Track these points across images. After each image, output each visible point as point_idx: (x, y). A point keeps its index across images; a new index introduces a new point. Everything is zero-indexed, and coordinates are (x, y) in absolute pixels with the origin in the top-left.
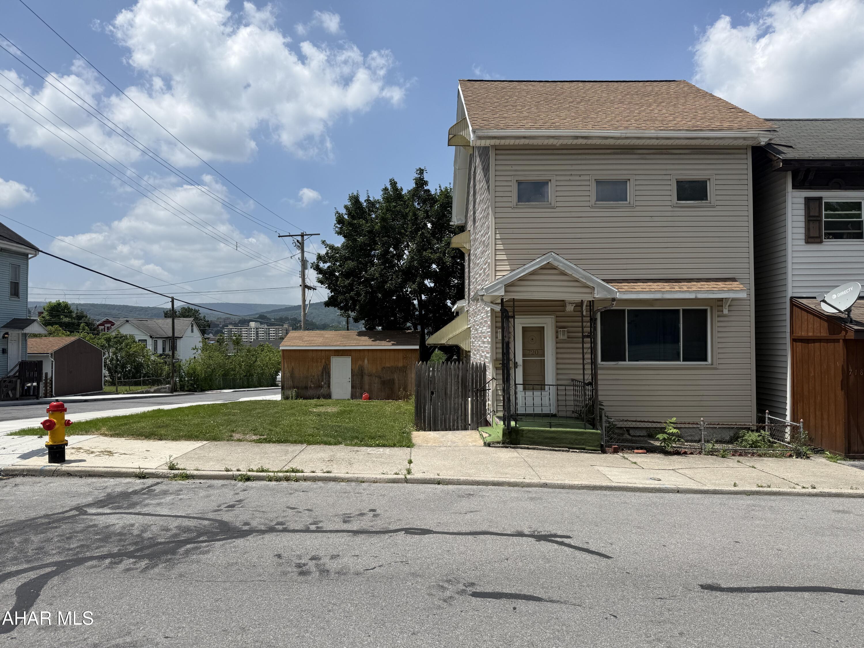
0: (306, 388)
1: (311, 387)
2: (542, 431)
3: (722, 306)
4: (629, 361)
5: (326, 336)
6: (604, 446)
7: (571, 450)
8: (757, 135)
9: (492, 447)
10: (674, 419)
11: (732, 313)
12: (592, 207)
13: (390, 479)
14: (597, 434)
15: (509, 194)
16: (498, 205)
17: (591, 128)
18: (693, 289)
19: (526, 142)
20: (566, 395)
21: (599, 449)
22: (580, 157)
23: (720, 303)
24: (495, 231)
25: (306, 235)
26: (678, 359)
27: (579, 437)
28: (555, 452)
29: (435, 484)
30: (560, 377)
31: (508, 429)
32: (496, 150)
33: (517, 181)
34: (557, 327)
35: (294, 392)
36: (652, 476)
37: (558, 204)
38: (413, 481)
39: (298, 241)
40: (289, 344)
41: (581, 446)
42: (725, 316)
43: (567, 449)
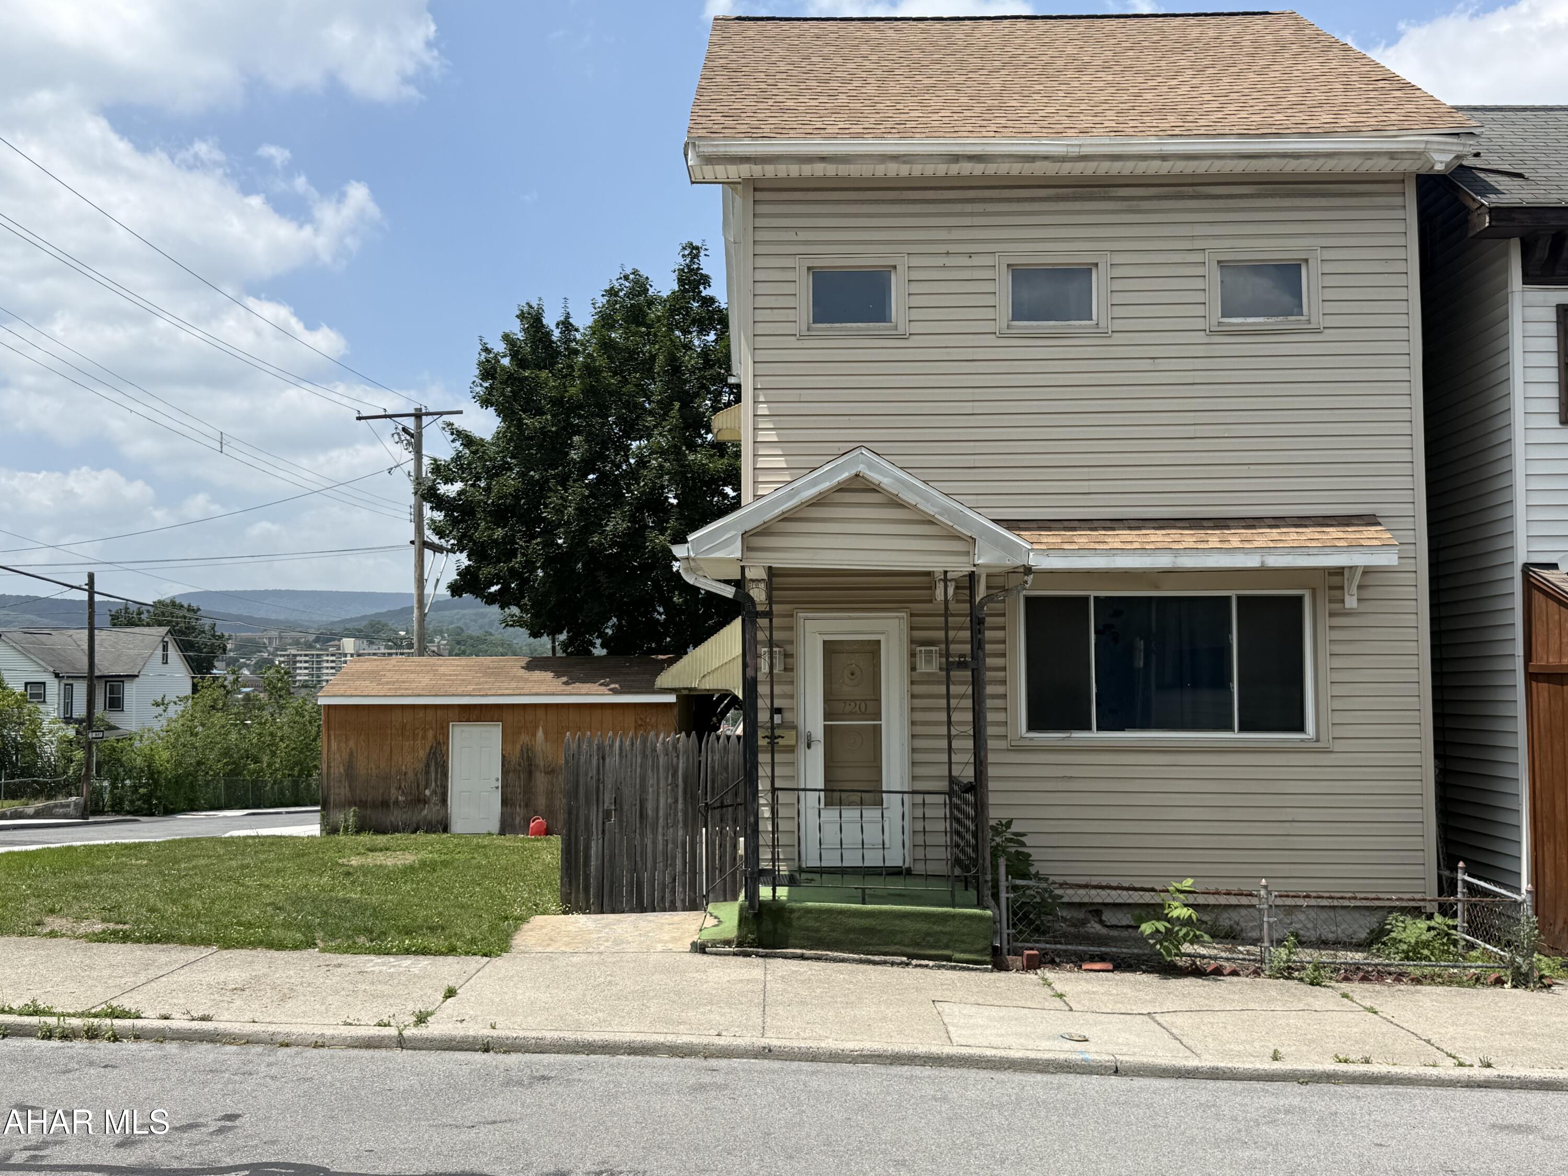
0: (385, 804)
1: (396, 802)
2: (841, 912)
3: (1342, 588)
4: (1099, 728)
5: (442, 670)
6: (1005, 951)
7: (914, 962)
8: (1423, 146)
9: (711, 954)
10: (1188, 883)
11: (1366, 607)
12: (1002, 336)
13: (358, 1038)
14: (981, 918)
15: (790, 302)
16: (761, 329)
17: (992, 134)
18: (1256, 544)
19: (831, 170)
20: (924, 818)
21: (988, 959)
22: (968, 208)
23: (1335, 580)
24: (755, 397)
25: (427, 414)
26: (1229, 727)
27: (937, 928)
28: (871, 967)
29: (476, 1051)
30: (920, 771)
31: (751, 906)
32: (755, 190)
33: (809, 268)
34: (913, 641)
35: (350, 816)
36: (1064, 1030)
37: (916, 328)
38: (420, 1044)
39: (405, 430)
40: (342, 692)
41: (940, 952)
42: (1350, 614)
43: (904, 959)
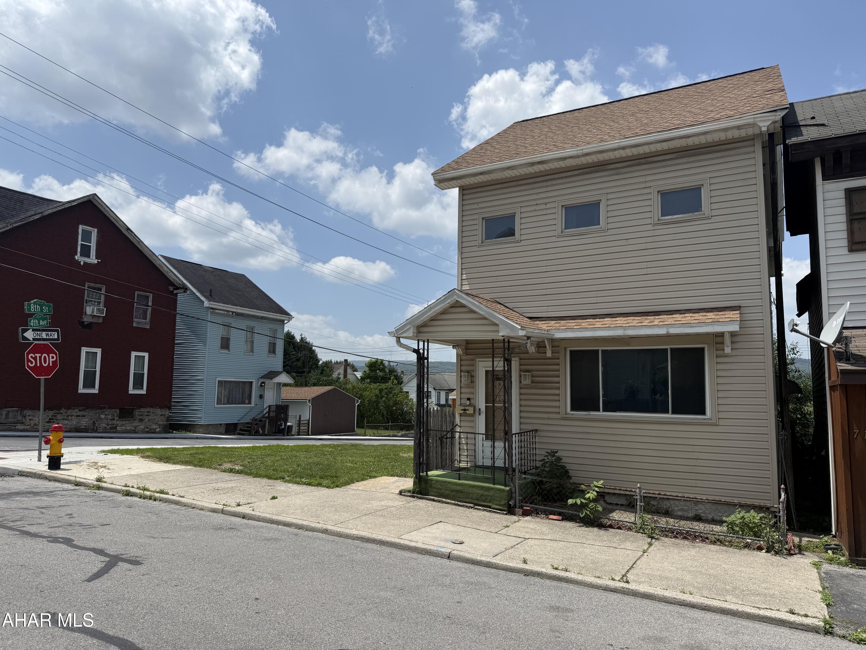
2: (450, 483)
3: (723, 343)
4: (604, 410)
6: (514, 506)
7: (477, 507)
9: (404, 496)
10: (602, 482)
11: (735, 353)
12: (559, 237)
14: (503, 491)
15: (475, 232)
16: (464, 245)
21: (506, 509)
23: (719, 339)
24: (462, 272)
26: (667, 412)
30: (524, 427)
31: (418, 478)
32: (463, 190)
33: (483, 218)
34: (520, 370)
37: (523, 237)
38: (227, 513)
41: (487, 504)
42: (727, 356)
43: (472, 505)
